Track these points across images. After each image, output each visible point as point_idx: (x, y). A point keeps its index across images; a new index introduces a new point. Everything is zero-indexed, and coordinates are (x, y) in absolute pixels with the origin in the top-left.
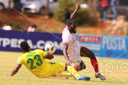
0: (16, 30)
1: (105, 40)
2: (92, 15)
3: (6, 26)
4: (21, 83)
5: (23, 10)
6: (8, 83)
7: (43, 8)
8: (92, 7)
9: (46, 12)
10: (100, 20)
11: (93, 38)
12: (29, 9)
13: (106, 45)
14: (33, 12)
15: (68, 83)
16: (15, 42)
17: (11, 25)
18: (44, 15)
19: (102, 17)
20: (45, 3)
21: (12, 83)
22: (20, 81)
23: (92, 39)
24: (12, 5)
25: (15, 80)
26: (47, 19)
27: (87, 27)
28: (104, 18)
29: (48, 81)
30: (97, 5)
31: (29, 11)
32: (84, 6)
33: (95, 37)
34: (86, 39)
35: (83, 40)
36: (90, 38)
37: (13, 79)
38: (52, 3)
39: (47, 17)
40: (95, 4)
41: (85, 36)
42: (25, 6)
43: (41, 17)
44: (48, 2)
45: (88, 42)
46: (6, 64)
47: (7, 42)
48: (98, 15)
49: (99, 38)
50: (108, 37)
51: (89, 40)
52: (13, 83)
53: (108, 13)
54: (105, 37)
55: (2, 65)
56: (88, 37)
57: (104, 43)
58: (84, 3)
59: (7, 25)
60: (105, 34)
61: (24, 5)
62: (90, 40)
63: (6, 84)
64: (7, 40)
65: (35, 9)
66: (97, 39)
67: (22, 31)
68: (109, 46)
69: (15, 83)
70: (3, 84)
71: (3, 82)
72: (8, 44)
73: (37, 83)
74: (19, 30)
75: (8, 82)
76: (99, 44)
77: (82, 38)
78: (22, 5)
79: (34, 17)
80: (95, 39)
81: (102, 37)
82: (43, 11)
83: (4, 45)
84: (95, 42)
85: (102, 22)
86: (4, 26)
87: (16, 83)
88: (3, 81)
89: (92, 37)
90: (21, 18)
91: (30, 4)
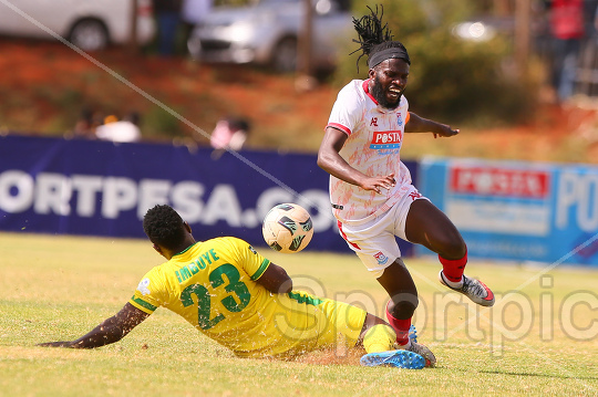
0: (163, 139)
1: (570, 187)
2: (510, 72)
3: (111, 121)
4: (184, 383)
5: (194, 48)
6: (128, 384)
7: (287, 40)
8: (512, 35)
9: (300, 59)
10: (546, 95)
11: (517, 179)
12: (224, 46)
13: (573, 209)
14: (242, 57)
15: (403, 384)
16: (158, 194)
17: (136, 120)
18: (293, 71)
19: (555, 80)
20: (295, 15)
21: (146, 385)
22: (182, 372)
23: (510, 181)
24: (146, 27)
25: (157, 368)
26: (308, 92)
27: (489, 127)
28: (566, 88)
29: (310, 376)
30: (534, 26)
31: (223, 57)
32: (474, 32)
33: (525, 175)
34: (484, 182)
35: (471, 187)
36: (503, 178)
37: (148, 367)
38: (326, 16)
39: (304, 83)
40: (524, 23)
41: (477, 171)
42: (203, 34)
43: (279, 83)
44: (312, 13)
45: (493, 195)
46: (116, 298)
47: (121, 194)
48: (538, 71)
49: (542, 178)
50: (582, 175)
51: (497, 187)
52: (151, 385)
53: (581, 65)
54: (569, 175)
55: (101, 301)
56: (494, 172)
57: (564, 200)
58: (473, 19)
59: (120, 118)
60: (571, 160)
61: (202, 25)
62: (504, 185)
63: (115, 388)
64: (125, 185)
65: (250, 48)
66: (533, 184)
67: (190, 145)
68: (590, 214)
69: (161, 382)
70: (104, 387)
71: (105, 377)
72: (127, 203)
73: (261, 382)
74: (177, 141)
75: (127, 377)
76: (541, 204)
77: (465, 179)
78: (190, 27)
79: (247, 82)
80: (525, 182)
81: (557, 174)
82: (286, 57)
83: (111, 209)
84: (525, 197)
85: (556, 106)
86: (102, 123)
87: (165, 384)
88: (105, 374)
89: (510, 174)
90: (186, 85)
91: (227, 24)
